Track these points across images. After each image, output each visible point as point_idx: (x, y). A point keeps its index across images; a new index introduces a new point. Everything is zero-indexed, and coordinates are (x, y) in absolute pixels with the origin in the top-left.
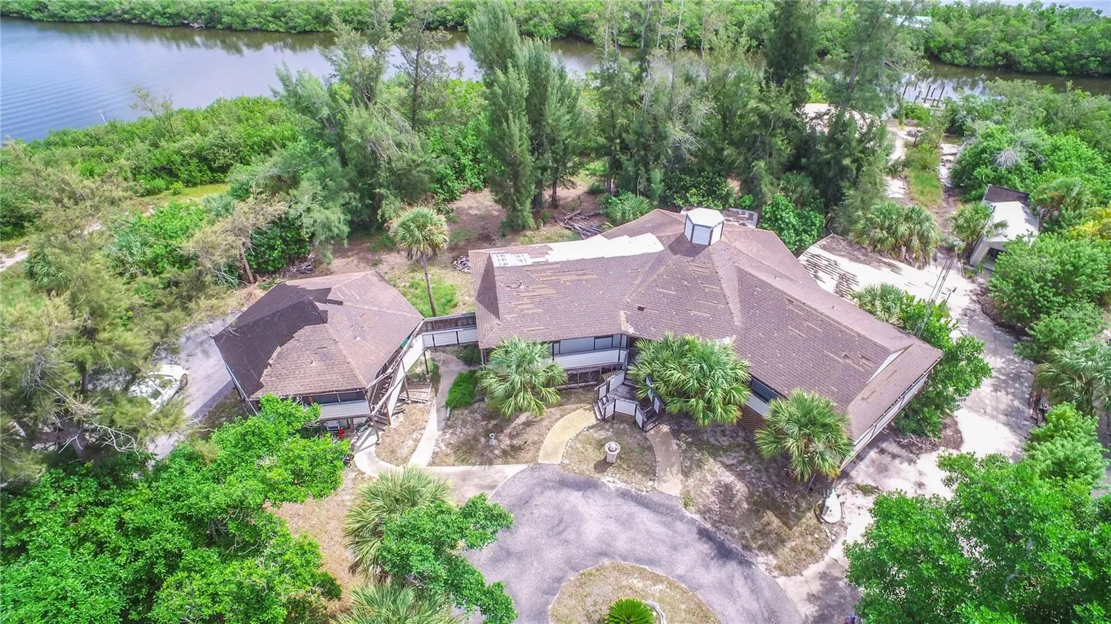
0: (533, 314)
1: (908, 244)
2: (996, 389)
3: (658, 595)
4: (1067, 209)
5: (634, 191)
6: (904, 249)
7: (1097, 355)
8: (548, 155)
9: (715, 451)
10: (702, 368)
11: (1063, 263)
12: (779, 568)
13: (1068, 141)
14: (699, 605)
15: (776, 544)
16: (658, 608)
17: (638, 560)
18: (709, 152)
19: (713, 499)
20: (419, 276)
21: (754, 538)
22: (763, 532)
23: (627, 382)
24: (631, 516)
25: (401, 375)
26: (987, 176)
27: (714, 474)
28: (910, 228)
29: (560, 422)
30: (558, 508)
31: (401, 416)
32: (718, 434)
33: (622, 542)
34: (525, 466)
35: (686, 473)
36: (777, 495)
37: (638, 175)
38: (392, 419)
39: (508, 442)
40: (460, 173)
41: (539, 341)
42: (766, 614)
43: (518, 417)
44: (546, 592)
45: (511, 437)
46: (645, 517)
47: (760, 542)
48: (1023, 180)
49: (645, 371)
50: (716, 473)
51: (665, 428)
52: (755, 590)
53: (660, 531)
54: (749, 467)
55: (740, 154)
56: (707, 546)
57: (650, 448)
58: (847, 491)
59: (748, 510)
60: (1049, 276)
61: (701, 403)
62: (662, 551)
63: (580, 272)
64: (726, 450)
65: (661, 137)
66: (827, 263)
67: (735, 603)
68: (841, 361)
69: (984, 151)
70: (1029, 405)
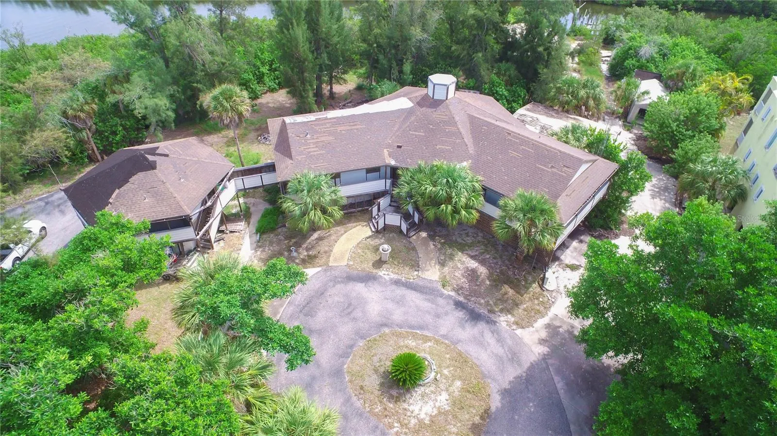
0: (317, 154)
1: (586, 105)
2: (653, 197)
3: (428, 349)
4: (687, 81)
5: (390, 79)
6: (583, 108)
7: (718, 163)
8: (325, 56)
9: (462, 248)
10: (448, 181)
11: (690, 109)
12: (516, 323)
13: (683, 40)
14: (460, 354)
15: (513, 307)
16: (429, 358)
17: (412, 327)
18: (441, 50)
19: (464, 280)
20: (232, 149)
21: (496, 304)
22: (503, 300)
23: (393, 204)
24: (403, 297)
25: (218, 210)
26: (634, 65)
27: (463, 263)
28: (586, 92)
29: (344, 236)
30: (346, 296)
31: (222, 243)
32: (464, 236)
33: (398, 315)
34: (319, 269)
35: (442, 264)
36: (510, 273)
37: (391, 67)
38: (215, 245)
39: (306, 253)
40: (260, 79)
41: (323, 173)
42: (510, 356)
43: (312, 235)
44: (341, 356)
45: (308, 249)
46: (413, 297)
47: (501, 307)
48: (657, 67)
49: (405, 189)
50: (464, 262)
51: (424, 234)
52: (500, 340)
53: (426, 305)
54: (488, 256)
55: (464, 49)
56: (461, 313)
57: (414, 249)
58: (559, 269)
59: (490, 285)
60: (682, 118)
61: (450, 207)
62: (429, 319)
63: (352, 124)
64: (470, 246)
65: (406, 39)
66: (531, 119)
67: (486, 350)
68: (549, 170)
69: (630, 49)
70: (676, 206)
